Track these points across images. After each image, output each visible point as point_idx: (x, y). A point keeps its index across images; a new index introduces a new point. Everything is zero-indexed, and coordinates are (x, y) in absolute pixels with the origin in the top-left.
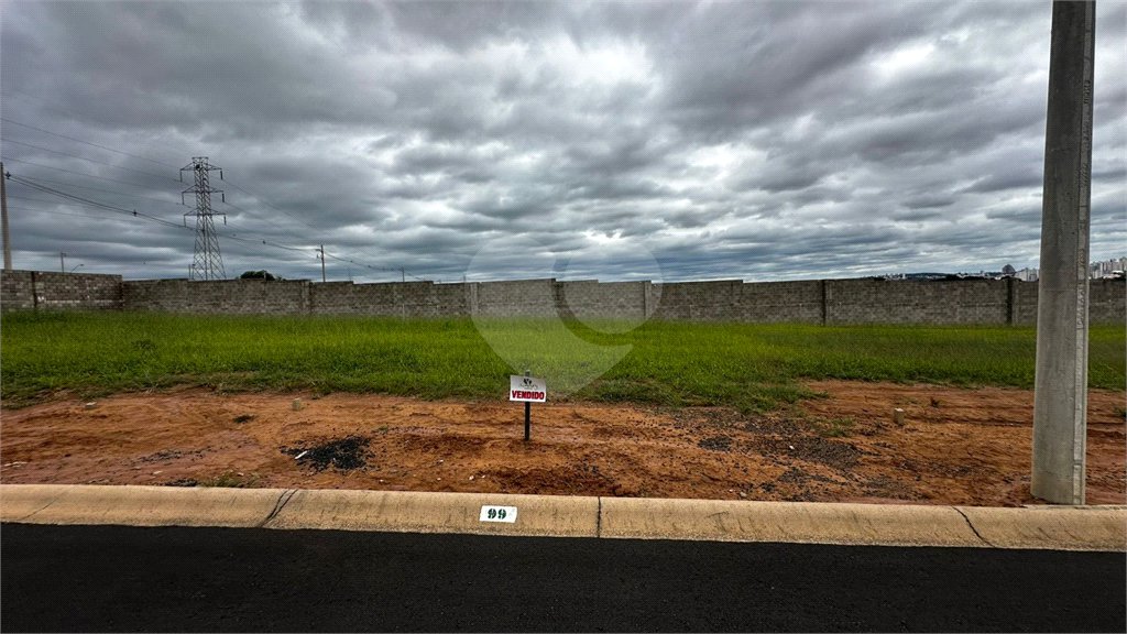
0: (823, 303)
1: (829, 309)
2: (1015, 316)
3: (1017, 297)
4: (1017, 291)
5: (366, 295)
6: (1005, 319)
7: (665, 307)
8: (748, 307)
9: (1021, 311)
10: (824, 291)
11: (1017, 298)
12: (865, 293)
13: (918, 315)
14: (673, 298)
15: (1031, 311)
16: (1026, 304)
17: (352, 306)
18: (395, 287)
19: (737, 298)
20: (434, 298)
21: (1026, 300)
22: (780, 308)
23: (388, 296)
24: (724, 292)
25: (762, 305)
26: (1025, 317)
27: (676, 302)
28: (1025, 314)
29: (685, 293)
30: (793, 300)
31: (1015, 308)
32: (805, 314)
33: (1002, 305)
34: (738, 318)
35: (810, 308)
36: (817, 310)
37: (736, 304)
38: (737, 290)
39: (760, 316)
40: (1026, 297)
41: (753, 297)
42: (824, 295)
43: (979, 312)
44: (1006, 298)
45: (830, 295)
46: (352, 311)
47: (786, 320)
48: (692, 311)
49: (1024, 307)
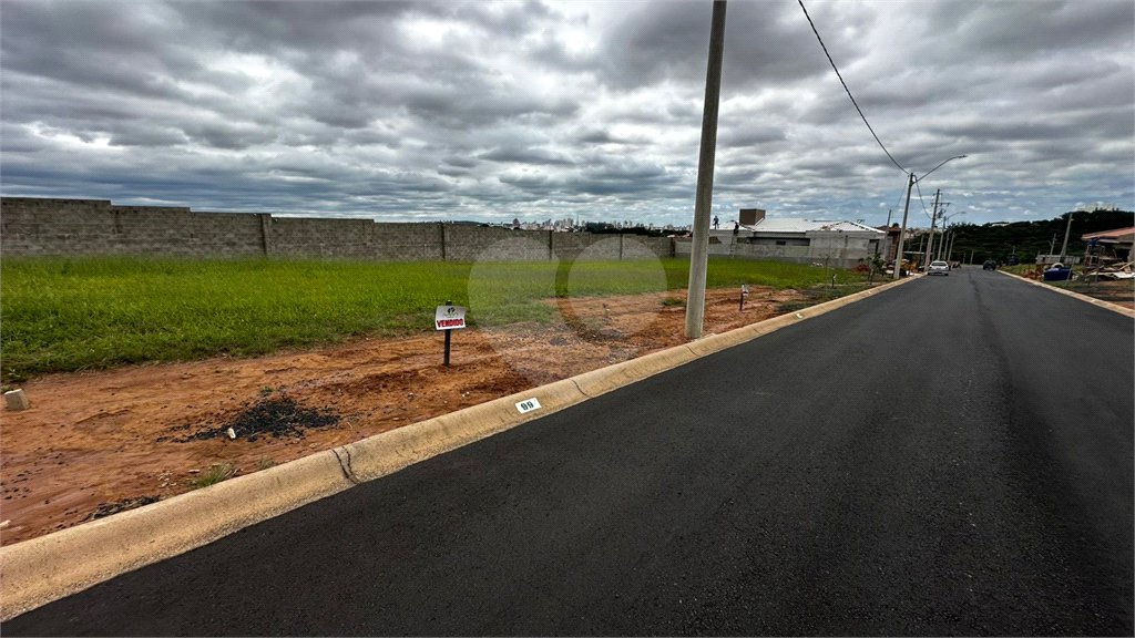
0: (443, 244)
1: (448, 249)
4: (554, 237)
7: (291, 246)
8: (380, 246)
10: (443, 233)
11: (554, 242)
12: (471, 236)
13: (504, 255)
14: (300, 235)
15: (560, 251)
16: (558, 247)
19: (369, 237)
22: (409, 248)
24: (355, 230)
25: (393, 244)
27: (304, 241)
28: (558, 254)
29: (313, 230)
30: (419, 240)
31: (554, 250)
32: (430, 254)
33: (547, 248)
34: (372, 258)
35: (433, 248)
36: (438, 250)
37: (369, 243)
38: (369, 230)
39: (392, 256)
40: (558, 242)
41: (384, 237)
42: (443, 237)
43: (537, 252)
44: (549, 242)
45: (447, 239)
47: (415, 259)
48: (323, 251)
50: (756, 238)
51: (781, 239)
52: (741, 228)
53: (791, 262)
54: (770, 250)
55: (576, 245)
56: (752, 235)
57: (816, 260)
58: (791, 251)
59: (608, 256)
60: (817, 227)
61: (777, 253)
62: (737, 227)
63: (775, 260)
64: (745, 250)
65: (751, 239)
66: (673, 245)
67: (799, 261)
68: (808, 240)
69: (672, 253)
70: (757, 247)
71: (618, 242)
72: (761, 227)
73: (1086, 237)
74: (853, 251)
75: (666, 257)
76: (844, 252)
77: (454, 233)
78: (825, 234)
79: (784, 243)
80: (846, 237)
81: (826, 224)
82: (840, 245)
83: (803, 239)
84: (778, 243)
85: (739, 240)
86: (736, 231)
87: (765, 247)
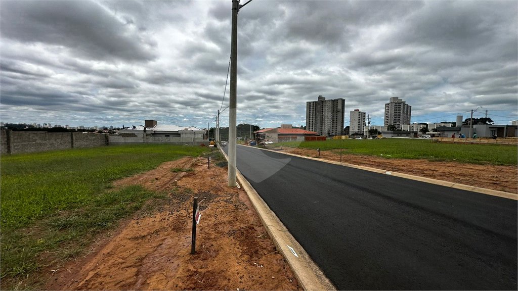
2: (12, 149)
3: (12, 139)
4: (12, 136)
6: (6, 151)
9: (15, 146)
15: (18, 146)
16: (15, 142)
21: (16, 141)
26: (16, 149)
28: (16, 148)
31: (12, 145)
33: (4, 143)
40: (15, 139)
44: (6, 139)
49: (15, 144)
50: (155, 134)
51: (167, 134)
52: (147, 129)
53: (173, 144)
54: (164, 139)
55: (35, 141)
56: (153, 132)
57: (184, 143)
58: (173, 139)
59: (62, 147)
60: (182, 129)
61: (167, 141)
62: (145, 128)
63: (166, 144)
64: (151, 140)
65: (153, 134)
66: (107, 138)
67: (177, 143)
68: (180, 134)
69: (107, 143)
70: (157, 138)
71: (69, 137)
72: (158, 128)
73: (255, 132)
74: (198, 138)
75: (103, 145)
76: (194, 139)
78: (186, 132)
79: (169, 136)
80: (194, 133)
81: (186, 128)
82: (193, 136)
83: (177, 134)
84: (166, 136)
85: (147, 135)
86: (145, 130)
87: (160, 138)
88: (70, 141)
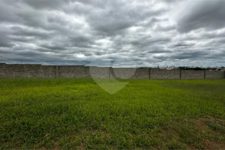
1: (151, 75)
2: (182, 77)
4: (182, 72)
5: (11, 68)
13: (166, 77)
17: (5, 72)
18: (25, 66)
20: (42, 71)
22: (141, 75)
23: (22, 69)
30: (143, 73)
33: (179, 75)
36: (148, 76)
42: (150, 72)
43: (176, 76)
46: (5, 74)
59: (200, 78)
77: (153, 71)
88: (204, 74)
